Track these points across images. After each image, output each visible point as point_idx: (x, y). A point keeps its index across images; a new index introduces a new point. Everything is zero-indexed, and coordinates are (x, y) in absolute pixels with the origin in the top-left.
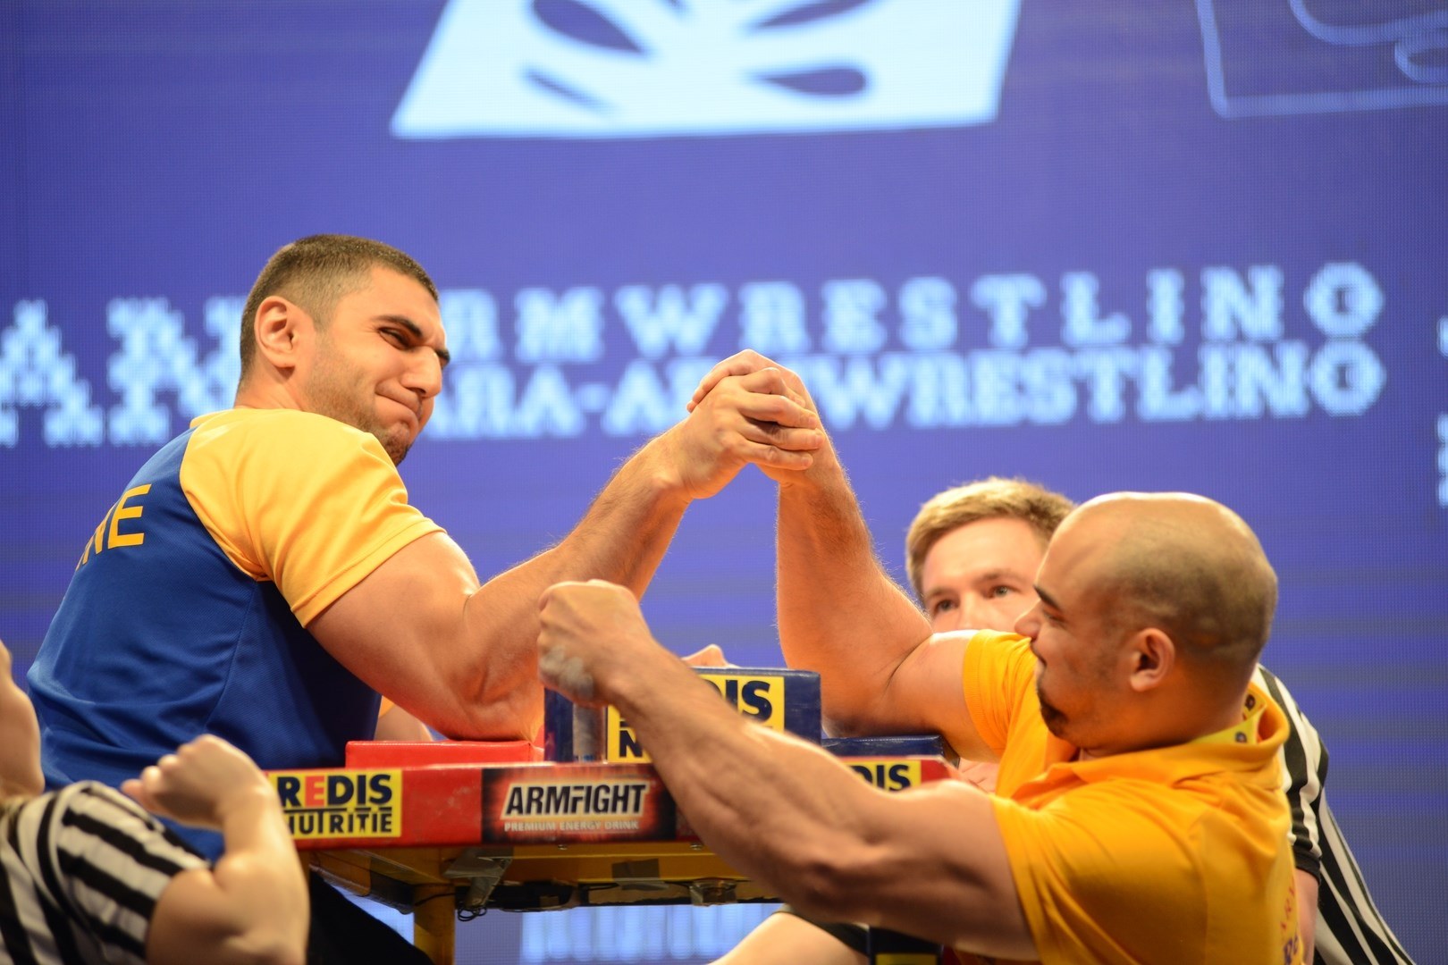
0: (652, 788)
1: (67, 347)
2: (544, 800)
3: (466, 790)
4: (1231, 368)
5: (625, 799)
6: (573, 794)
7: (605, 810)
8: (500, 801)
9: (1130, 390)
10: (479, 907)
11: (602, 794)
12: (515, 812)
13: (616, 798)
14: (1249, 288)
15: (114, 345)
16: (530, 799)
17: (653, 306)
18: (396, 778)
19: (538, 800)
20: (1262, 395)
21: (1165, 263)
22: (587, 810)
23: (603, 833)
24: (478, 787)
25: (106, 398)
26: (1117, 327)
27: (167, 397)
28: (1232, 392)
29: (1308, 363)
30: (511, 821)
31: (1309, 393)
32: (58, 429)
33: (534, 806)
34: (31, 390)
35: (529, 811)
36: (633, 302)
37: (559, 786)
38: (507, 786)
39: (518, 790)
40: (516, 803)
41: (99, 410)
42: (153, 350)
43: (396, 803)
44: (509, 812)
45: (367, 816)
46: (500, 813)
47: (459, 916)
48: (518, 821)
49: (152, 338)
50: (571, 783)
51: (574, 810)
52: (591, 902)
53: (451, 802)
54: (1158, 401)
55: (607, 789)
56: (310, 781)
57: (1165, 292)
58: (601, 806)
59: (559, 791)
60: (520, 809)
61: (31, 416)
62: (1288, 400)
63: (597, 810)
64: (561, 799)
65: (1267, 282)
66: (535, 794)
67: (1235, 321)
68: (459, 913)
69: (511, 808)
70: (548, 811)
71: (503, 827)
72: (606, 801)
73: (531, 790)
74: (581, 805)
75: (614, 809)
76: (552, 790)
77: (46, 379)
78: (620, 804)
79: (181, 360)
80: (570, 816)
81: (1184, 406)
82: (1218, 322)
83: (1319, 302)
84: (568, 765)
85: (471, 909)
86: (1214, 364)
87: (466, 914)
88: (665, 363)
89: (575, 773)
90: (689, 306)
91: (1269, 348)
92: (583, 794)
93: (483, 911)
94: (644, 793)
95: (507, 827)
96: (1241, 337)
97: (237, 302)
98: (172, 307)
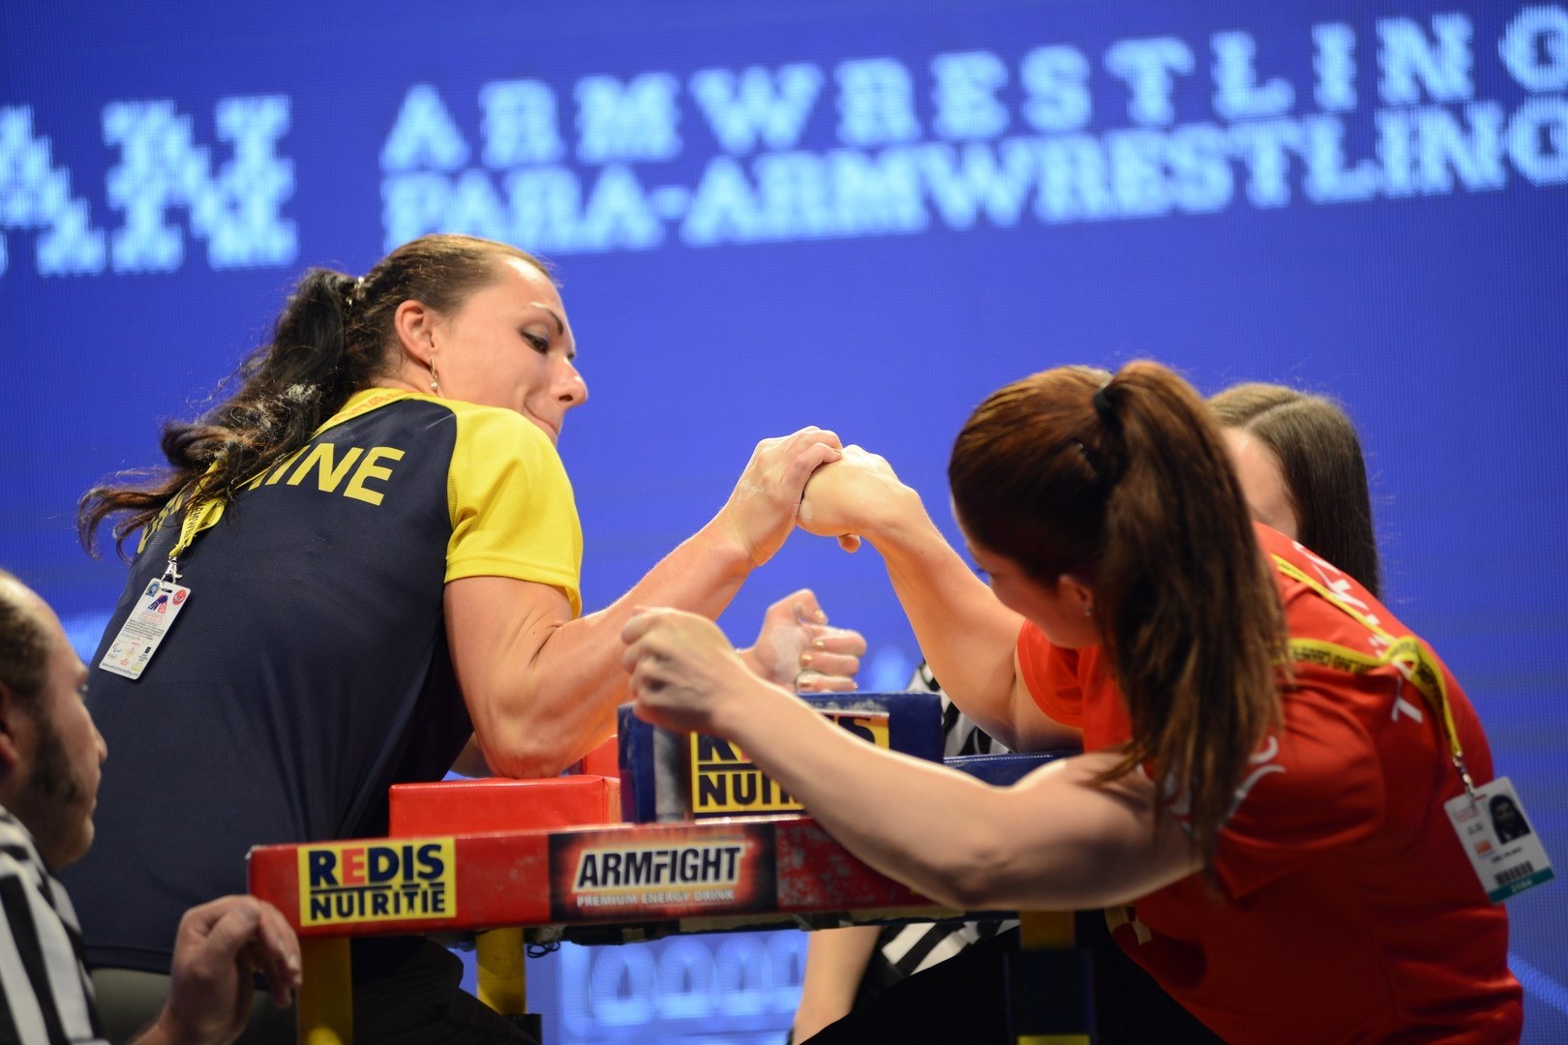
1: (57, 160)
4: (1414, 135)
9: (1296, 167)
14: (1432, 40)
15: (112, 156)
17: (736, 93)
20: (1451, 167)
21: (1330, 17)
25: (107, 219)
26: (1278, 95)
27: (176, 215)
28: (1415, 164)
29: (1505, 127)
31: (1507, 161)
32: (52, 256)
34: (18, 211)
36: (712, 88)
41: (101, 233)
42: (158, 161)
49: (156, 146)
54: (1328, 178)
57: (1334, 47)
61: (25, 239)
62: (1481, 169)
65: (1454, 31)
67: (1418, 80)
77: (35, 197)
79: (192, 170)
81: (1361, 184)
82: (1397, 84)
83: (1516, 53)
86: (1393, 132)
88: (751, 159)
90: (778, 91)
91: (1457, 110)
96: (1425, 99)
97: (252, 101)
98: (180, 111)
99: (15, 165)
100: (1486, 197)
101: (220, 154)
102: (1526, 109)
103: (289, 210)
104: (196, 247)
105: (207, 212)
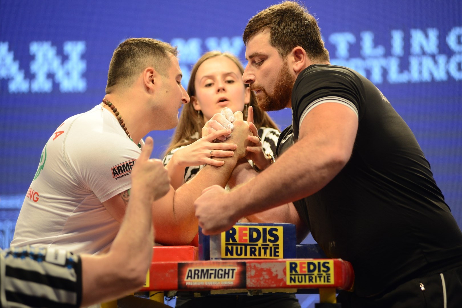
1: (16, 58)
4: (420, 64)
9: (385, 72)
14: (427, 36)
15: (32, 58)
17: (219, 44)
20: (431, 74)
21: (396, 28)
25: (30, 76)
26: (380, 50)
27: (51, 76)
28: (420, 72)
29: (447, 62)
31: (448, 73)
32: (13, 87)
34: (3, 73)
36: (212, 43)
41: (28, 80)
42: (46, 59)
49: (45, 56)
54: (394, 76)
57: (397, 38)
62: (440, 75)
65: (433, 34)
67: (422, 48)
77: (9, 69)
79: (56, 64)
81: (404, 78)
82: (416, 48)
83: (452, 40)
86: (414, 62)
90: (231, 44)
91: (433, 57)
96: (424, 53)
97: (75, 43)
98: (53, 44)
99: (3, 60)
100: (441, 83)
101: (64, 58)
102: (454, 57)
103: (84, 75)
104: (56, 86)
105: (60, 75)
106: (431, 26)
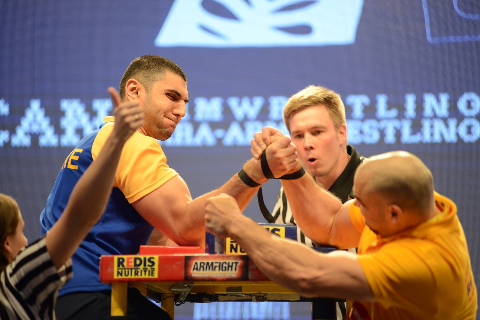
0: (241, 263)
1: (47, 114)
2: (205, 266)
3: (179, 263)
4: (432, 126)
5: (232, 266)
6: (215, 265)
7: (225, 270)
8: (191, 267)
9: (398, 134)
10: (182, 301)
11: (224, 265)
12: (195, 271)
13: (229, 266)
14: (438, 100)
15: (63, 114)
16: (201, 266)
17: (240, 104)
18: (156, 258)
19: (203, 267)
20: (442, 135)
21: (410, 92)
22: (219, 270)
23: (224, 278)
24: (183, 262)
25: (59, 131)
26: (394, 113)
27: (79, 132)
28: (432, 134)
29: (458, 125)
30: (194, 273)
31: (458, 135)
32: (43, 141)
33: (202, 269)
34: (35, 129)
35: (200, 270)
36: (233, 102)
37: (210, 262)
38: (193, 262)
39: (196, 263)
40: (196, 267)
41: (57, 136)
42: (75, 116)
43: (156, 267)
44: (193, 270)
45: (147, 271)
46: (190, 271)
47: (176, 304)
48: (196, 273)
49: (75, 112)
50: (214, 261)
51: (215, 270)
52: (219, 300)
53: (174, 267)
54: (407, 137)
55: (226, 263)
56: (128, 259)
57: (410, 101)
58: (224, 269)
59: (210, 264)
60: (197, 269)
61: (35, 137)
62: (451, 137)
63: (222, 270)
64: (210, 266)
65: (444, 98)
66: (202, 265)
67: (433, 110)
68: (176, 303)
69: (194, 269)
70: (206, 270)
71: (191, 276)
72: (225, 267)
73: (201, 263)
74: (217, 268)
75: (228, 270)
76: (208, 263)
77: (40, 125)
78: (230, 268)
79: (84, 119)
80: (213, 272)
81: (416, 139)
82: (428, 112)
83: (462, 105)
84: (213, 255)
85: (180, 302)
86: (426, 125)
87: (178, 303)
88: (243, 123)
89: (215, 258)
90: (252, 103)
91: (445, 120)
92: (218, 265)
93: (183, 302)
94: (238, 265)
95: (193, 275)
96: (435, 116)
97: (103, 100)
98: (82, 102)
99: (35, 116)
100: (451, 144)
101: (92, 114)
102: (464, 121)
105: (88, 131)
106: (443, 91)
